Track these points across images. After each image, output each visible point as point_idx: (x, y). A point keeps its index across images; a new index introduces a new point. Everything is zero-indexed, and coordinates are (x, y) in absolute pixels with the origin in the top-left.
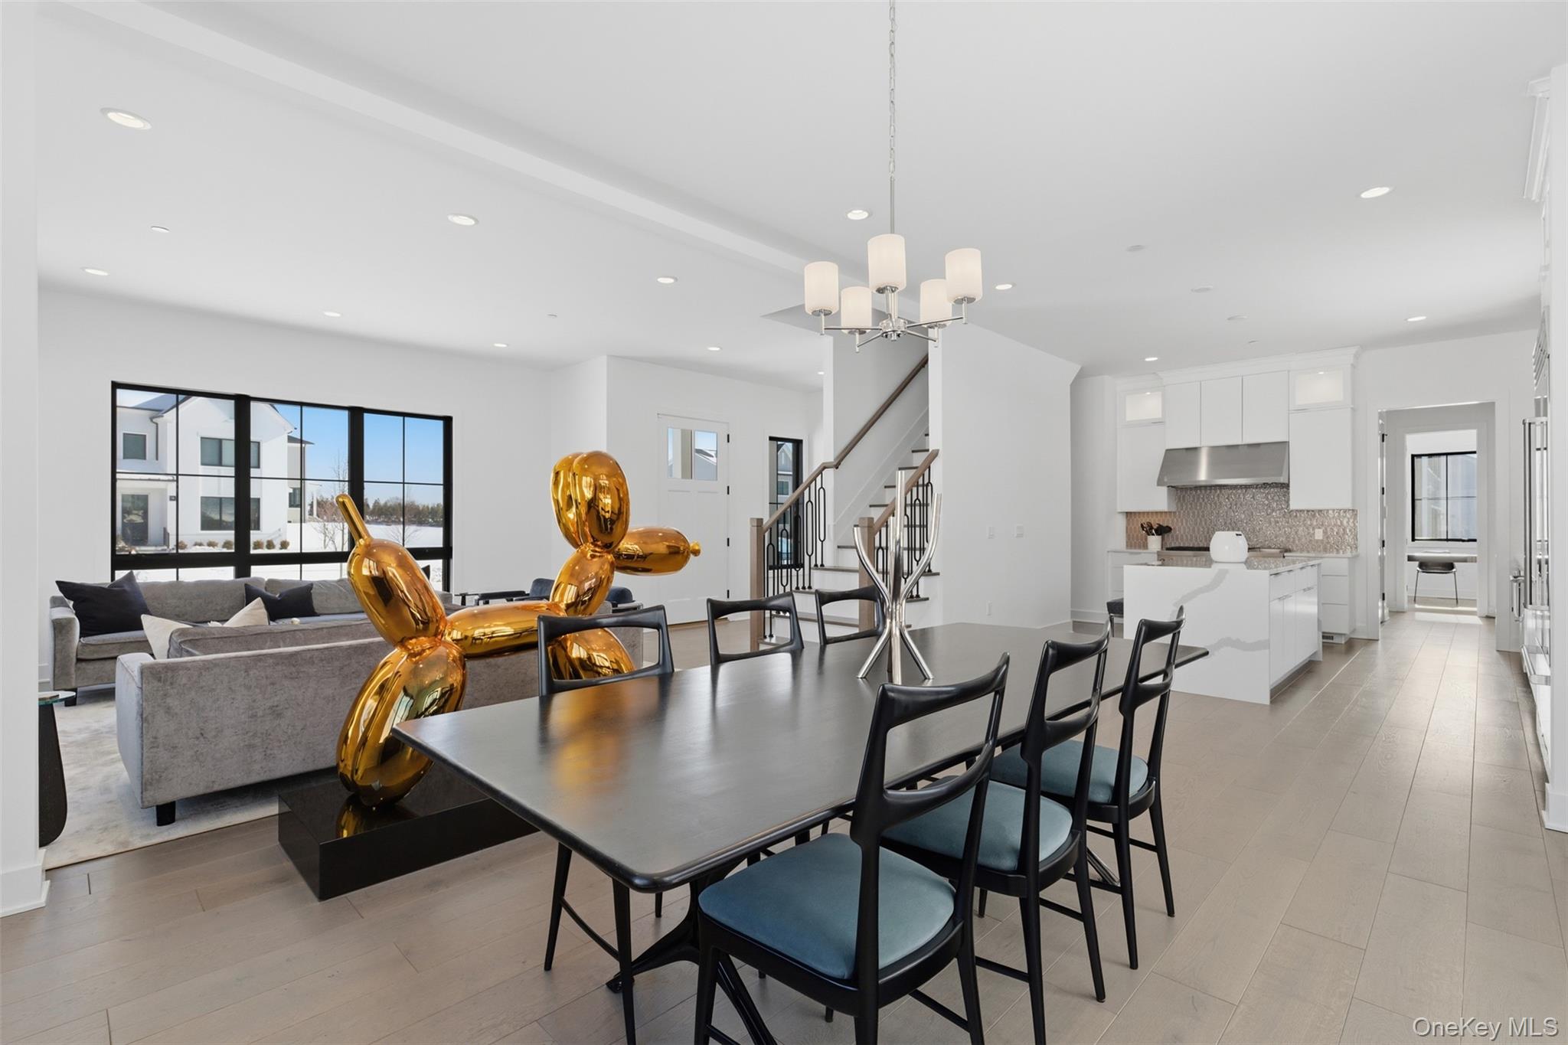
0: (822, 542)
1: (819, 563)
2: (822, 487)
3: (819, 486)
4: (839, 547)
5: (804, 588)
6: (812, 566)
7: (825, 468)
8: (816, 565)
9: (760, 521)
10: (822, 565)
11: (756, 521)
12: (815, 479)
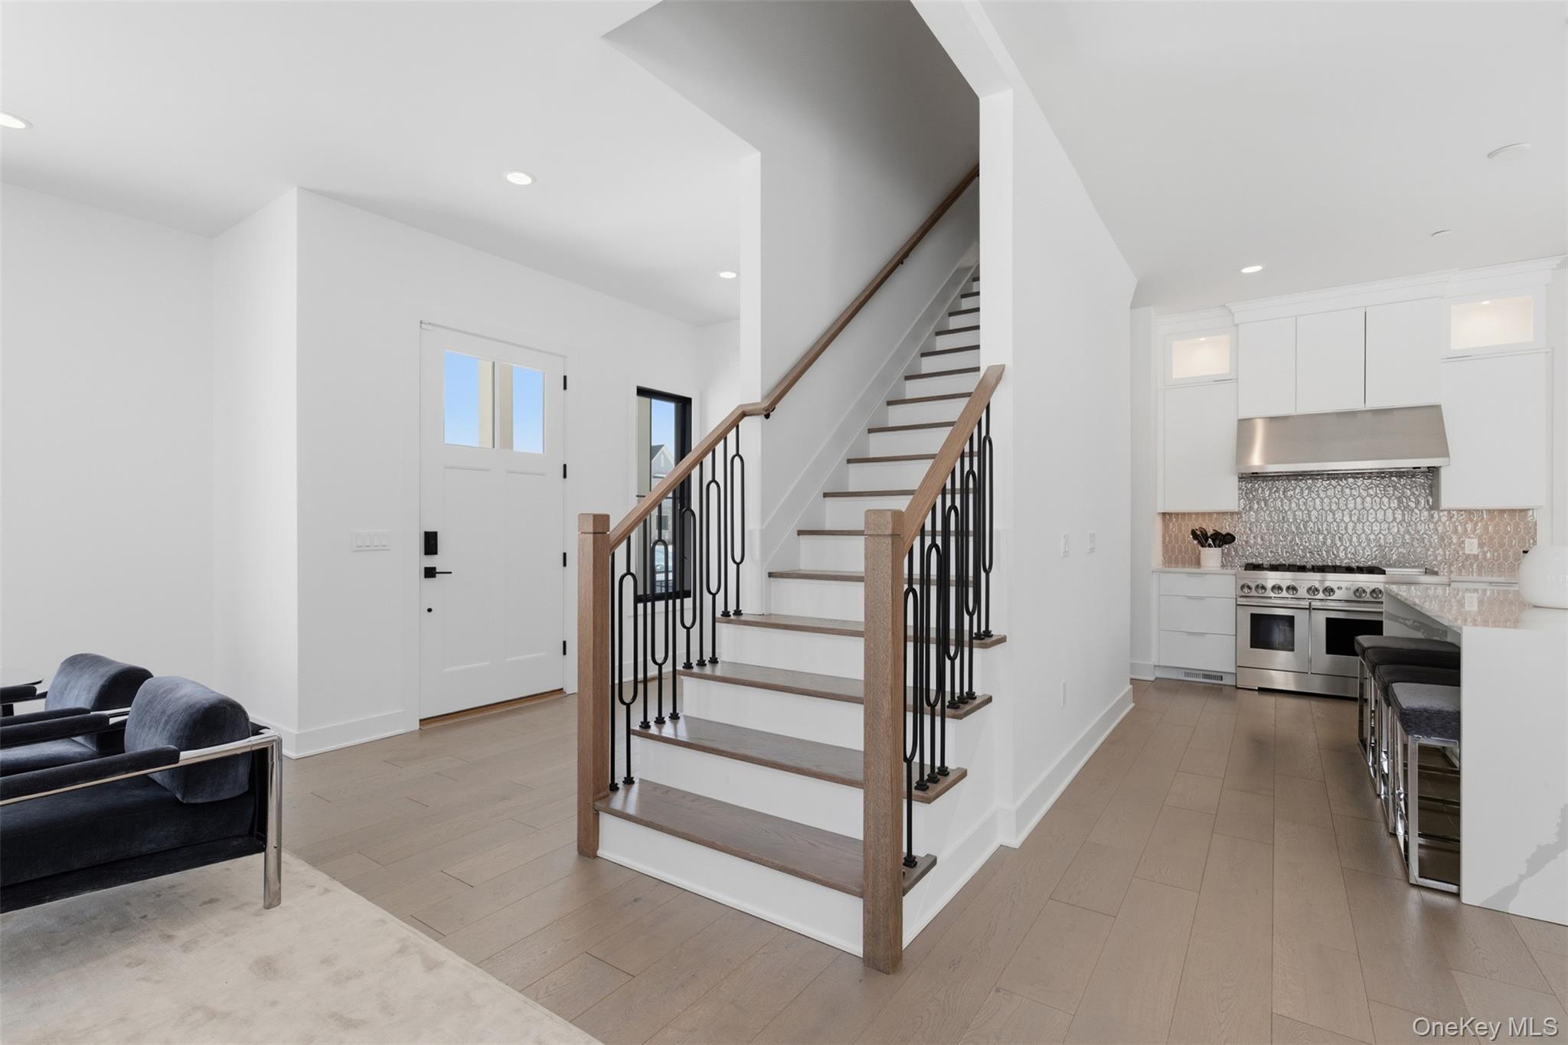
0: (738, 564)
1: (732, 608)
2: (738, 454)
3: (731, 452)
4: (771, 575)
5: (701, 663)
6: (718, 614)
7: (744, 415)
8: (726, 614)
9: (601, 522)
10: (738, 613)
11: (591, 520)
12: (723, 436)
